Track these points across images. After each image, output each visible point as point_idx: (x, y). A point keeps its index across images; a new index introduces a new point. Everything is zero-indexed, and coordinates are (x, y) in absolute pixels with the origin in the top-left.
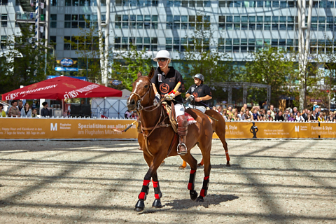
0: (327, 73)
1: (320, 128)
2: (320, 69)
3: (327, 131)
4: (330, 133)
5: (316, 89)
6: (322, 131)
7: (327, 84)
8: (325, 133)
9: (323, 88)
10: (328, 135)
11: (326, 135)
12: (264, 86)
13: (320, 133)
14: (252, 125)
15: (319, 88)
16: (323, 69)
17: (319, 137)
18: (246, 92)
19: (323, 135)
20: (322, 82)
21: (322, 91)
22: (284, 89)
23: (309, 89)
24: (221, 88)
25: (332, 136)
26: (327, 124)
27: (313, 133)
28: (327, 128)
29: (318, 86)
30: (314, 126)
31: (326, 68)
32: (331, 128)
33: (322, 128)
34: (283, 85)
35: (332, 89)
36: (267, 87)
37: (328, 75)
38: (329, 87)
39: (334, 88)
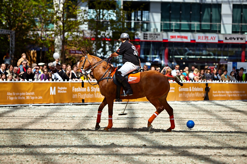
0: (92, 14)
1: (84, 90)
2: (83, 8)
3: (93, 93)
4: (97, 96)
5: (77, 36)
6: (87, 93)
7: (92, 30)
8: (89, 96)
10: (94, 99)
11: (91, 99)
12: (5, 32)
13: (84, 97)
15: (81, 35)
16: (87, 8)
17: (83, 101)
20: (84, 27)
21: (85, 38)
22: (33, 36)
23: (68, 36)
27: (74, 96)
28: (93, 89)
29: (80, 32)
30: (76, 87)
31: (90, 8)
33: (87, 89)
34: (32, 31)
35: (99, 36)
36: (10, 33)
37: (93, 17)
38: (95, 33)
39: (101, 34)
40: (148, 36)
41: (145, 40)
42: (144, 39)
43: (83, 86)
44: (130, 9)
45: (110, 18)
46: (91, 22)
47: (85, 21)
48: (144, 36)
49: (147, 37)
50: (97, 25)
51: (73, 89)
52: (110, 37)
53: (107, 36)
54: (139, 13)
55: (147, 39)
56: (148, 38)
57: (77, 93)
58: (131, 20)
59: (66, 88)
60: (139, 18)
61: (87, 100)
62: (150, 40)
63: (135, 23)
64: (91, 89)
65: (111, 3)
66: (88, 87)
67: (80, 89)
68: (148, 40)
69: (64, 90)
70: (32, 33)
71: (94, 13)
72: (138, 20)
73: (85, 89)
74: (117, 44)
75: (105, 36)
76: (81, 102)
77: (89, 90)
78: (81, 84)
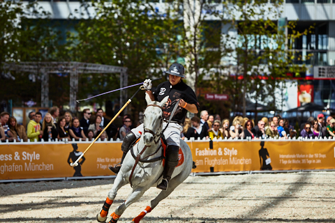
1: (213, 152)
3: (227, 157)
4: (233, 161)
5: (217, 74)
6: (218, 157)
8: (224, 162)
9: (233, 72)
10: (229, 166)
11: (225, 167)
12: (112, 69)
13: (213, 163)
14: (72, 149)
17: (212, 169)
18: (76, 82)
19: (219, 167)
20: (230, 60)
21: (230, 77)
23: (204, 74)
24: (28, 74)
25: (237, 167)
26: (228, 144)
27: (199, 163)
28: (227, 152)
29: (223, 68)
30: (202, 149)
32: (235, 152)
33: (218, 151)
34: (152, 67)
35: (249, 73)
36: (119, 71)
37: (240, 45)
38: (243, 69)
39: (252, 70)
40: (326, 71)
41: (321, 77)
42: (320, 75)
43: (211, 147)
44: (294, 32)
45: (266, 46)
46: (238, 50)
47: (230, 50)
48: (320, 72)
49: (323, 72)
50: (246, 57)
51: (197, 152)
52: (265, 74)
53: (261, 73)
54: (313, 38)
55: (323, 76)
56: (326, 74)
57: (202, 158)
58: (301, 48)
60: (313, 45)
61: (218, 169)
62: (329, 78)
63: (307, 53)
64: (223, 152)
65: (265, 24)
66: (220, 149)
67: (207, 152)
68: (325, 77)
70: (152, 71)
71: (242, 39)
72: (311, 48)
73: (215, 151)
74: (276, 84)
75: (258, 73)
76: (209, 171)
77: (220, 153)
78: (208, 144)
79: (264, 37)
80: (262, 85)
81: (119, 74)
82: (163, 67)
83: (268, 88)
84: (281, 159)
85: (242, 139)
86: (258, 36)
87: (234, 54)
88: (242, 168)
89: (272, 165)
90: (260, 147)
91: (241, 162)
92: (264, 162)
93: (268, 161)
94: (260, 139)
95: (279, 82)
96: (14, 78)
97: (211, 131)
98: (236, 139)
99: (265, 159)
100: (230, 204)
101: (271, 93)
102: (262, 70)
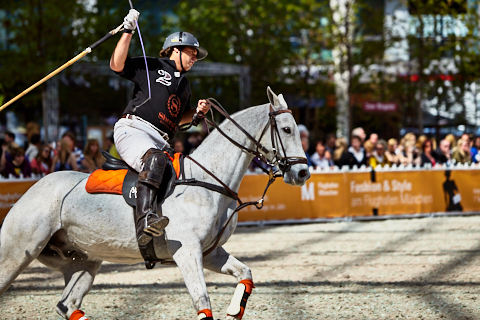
1: (376, 187)
3: (397, 194)
4: (406, 200)
5: (380, 74)
6: (383, 194)
8: (393, 201)
9: (403, 71)
10: (400, 207)
11: (394, 208)
12: (228, 70)
13: (376, 203)
17: (375, 211)
19: (385, 208)
20: (398, 53)
21: (400, 78)
22: (289, 75)
23: (360, 74)
24: (108, 78)
25: (412, 208)
26: (397, 176)
27: (355, 202)
28: (397, 186)
29: (388, 64)
30: (359, 182)
32: (408, 186)
33: (383, 185)
34: (285, 65)
35: (427, 71)
36: (239, 72)
37: (413, 31)
38: (418, 65)
39: (431, 67)
43: (373, 179)
45: (450, 31)
46: (411, 39)
47: (398, 39)
50: (421, 48)
51: (352, 187)
52: (450, 71)
53: (444, 71)
57: (361, 195)
59: (335, 185)
61: (383, 211)
64: (391, 187)
66: (386, 183)
67: (367, 187)
69: (333, 189)
70: (286, 71)
71: (414, 22)
73: (379, 185)
74: (467, 86)
75: (440, 72)
76: (371, 213)
77: (387, 188)
78: (369, 176)
79: (447, 18)
80: (446, 89)
81: (238, 75)
82: (301, 64)
83: (455, 93)
84: (476, 194)
85: (418, 168)
86: (438, 17)
87: (405, 44)
88: (419, 209)
89: (463, 205)
90: (444, 179)
91: (418, 200)
92: (451, 201)
93: (457, 199)
94: (444, 167)
95: (470, 83)
96: (88, 85)
97: (373, 156)
98: (410, 168)
99: (452, 195)
100: (403, 262)
101: (460, 99)
102: (445, 66)
